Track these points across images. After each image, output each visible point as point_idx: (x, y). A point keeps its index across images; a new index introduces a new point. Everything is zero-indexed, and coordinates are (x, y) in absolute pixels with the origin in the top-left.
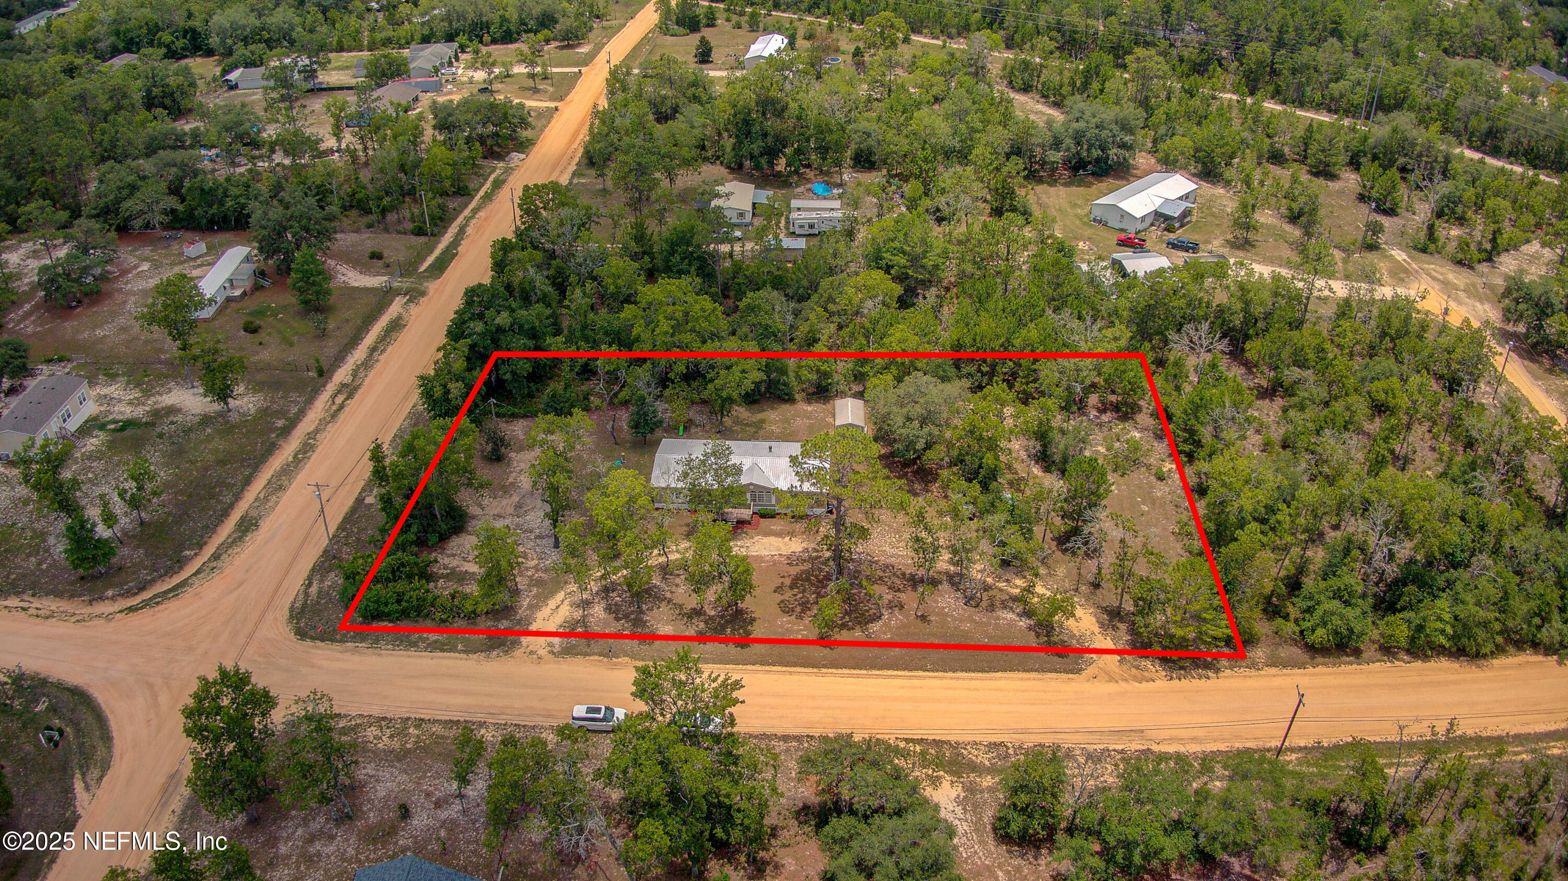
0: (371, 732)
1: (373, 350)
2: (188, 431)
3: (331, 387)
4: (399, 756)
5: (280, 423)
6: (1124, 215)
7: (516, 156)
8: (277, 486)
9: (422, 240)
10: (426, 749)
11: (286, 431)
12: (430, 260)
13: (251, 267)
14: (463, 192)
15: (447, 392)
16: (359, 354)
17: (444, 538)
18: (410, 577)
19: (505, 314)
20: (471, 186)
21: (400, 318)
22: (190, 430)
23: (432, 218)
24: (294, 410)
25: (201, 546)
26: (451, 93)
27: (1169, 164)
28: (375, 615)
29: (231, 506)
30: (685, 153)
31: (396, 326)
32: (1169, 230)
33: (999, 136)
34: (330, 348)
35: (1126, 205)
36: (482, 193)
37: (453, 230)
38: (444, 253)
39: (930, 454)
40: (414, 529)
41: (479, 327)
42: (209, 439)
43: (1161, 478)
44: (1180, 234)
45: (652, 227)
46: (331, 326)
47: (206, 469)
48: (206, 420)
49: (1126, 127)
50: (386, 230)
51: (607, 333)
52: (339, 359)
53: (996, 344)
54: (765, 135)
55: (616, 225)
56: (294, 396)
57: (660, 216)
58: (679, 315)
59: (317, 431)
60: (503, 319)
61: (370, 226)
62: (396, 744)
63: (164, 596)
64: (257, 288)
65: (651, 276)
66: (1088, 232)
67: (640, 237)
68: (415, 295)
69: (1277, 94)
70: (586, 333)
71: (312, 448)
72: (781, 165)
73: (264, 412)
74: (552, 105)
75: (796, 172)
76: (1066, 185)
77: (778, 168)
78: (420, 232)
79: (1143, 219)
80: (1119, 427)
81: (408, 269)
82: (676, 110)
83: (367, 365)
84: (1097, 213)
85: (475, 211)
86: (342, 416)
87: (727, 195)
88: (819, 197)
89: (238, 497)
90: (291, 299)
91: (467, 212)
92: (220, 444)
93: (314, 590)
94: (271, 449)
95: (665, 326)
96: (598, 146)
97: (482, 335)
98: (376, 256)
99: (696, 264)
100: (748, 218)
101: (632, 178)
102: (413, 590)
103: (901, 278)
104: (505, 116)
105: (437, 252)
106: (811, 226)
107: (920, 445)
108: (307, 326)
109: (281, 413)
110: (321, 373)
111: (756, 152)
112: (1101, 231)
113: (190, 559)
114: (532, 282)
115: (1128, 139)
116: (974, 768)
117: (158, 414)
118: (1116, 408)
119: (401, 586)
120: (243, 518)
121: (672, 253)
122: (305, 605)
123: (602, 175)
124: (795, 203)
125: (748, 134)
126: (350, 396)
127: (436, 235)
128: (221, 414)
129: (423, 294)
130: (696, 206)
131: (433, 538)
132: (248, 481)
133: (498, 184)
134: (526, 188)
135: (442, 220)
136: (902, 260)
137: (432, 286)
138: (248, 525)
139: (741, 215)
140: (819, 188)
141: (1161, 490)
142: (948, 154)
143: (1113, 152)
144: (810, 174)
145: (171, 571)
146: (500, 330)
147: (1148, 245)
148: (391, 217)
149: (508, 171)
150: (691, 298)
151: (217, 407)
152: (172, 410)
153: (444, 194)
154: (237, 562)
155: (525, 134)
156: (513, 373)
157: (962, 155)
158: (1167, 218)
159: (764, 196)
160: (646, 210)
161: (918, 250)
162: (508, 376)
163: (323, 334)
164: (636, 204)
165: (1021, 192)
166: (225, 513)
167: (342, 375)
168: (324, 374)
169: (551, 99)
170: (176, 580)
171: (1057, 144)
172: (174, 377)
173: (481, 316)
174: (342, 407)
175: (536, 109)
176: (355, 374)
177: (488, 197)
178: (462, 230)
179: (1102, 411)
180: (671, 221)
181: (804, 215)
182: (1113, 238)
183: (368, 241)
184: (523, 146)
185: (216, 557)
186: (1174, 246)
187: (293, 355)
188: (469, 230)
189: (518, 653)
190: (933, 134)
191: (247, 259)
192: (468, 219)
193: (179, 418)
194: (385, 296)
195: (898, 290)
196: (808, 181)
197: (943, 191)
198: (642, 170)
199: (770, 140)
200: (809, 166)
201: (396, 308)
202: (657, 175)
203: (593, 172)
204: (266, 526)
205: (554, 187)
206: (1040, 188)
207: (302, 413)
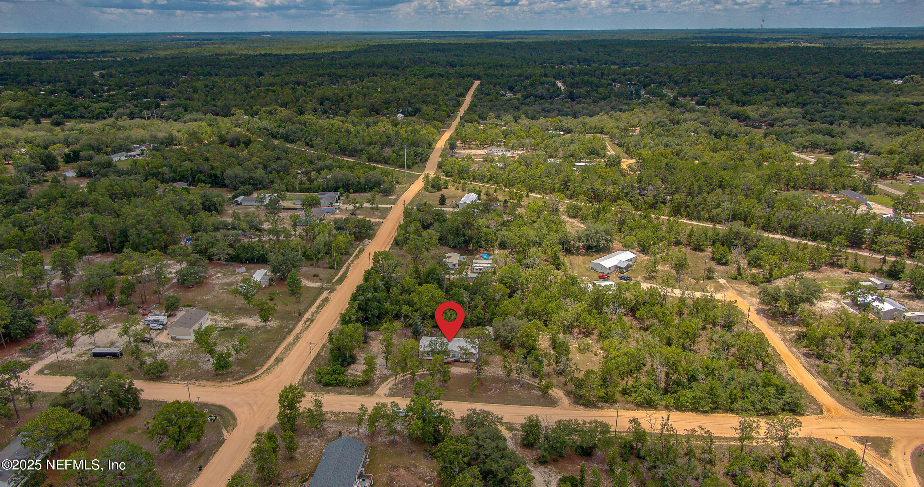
0: (328, 415)
1: (318, 308)
2: (251, 331)
3: (303, 320)
4: (338, 422)
5: (287, 330)
6: (602, 267)
7: (367, 241)
8: (289, 348)
9: (333, 271)
10: (345, 420)
11: (289, 333)
12: (336, 278)
13: (268, 278)
14: (348, 254)
15: (351, 318)
16: (313, 309)
17: (349, 364)
18: (339, 374)
19: (370, 294)
20: (350, 251)
21: (327, 298)
22: (252, 331)
23: (337, 263)
24: (291, 326)
25: (262, 366)
26: (338, 214)
27: (627, 247)
28: (328, 384)
29: (272, 355)
30: (434, 241)
31: (326, 300)
32: (622, 272)
33: (555, 237)
34: (302, 307)
35: (603, 263)
36: (354, 254)
37: (344, 267)
38: (341, 276)
39: (513, 342)
40: (340, 360)
41: (362, 298)
42: (260, 334)
43: (596, 355)
44: (626, 274)
45: (421, 268)
46: (302, 299)
47: (260, 343)
48: (257, 328)
49: (607, 233)
50: (319, 267)
51: (405, 302)
52: (306, 310)
53: (541, 309)
54: (464, 235)
55: (407, 267)
56: (290, 322)
57: (424, 264)
58: (430, 295)
59: (300, 333)
60: (370, 296)
61: (312, 265)
62: (336, 419)
63: (251, 380)
64: (270, 285)
65: (420, 284)
66: (588, 273)
67: (416, 271)
68: (332, 290)
69: (689, 216)
70: (397, 302)
71: (300, 338)
72: (471, 247)
73: (280, 327)
74: (381, 221)
75: (476, 250)
76: (582, 256)
77: (470, 248)
78: (332, 268)
79: (610, 268)
80: (584, 339)
81: (329, 281)
82: (431, 224)
83: (317, 312)
84: (592, 266)
85: (352, 261)
86: (309, 328)
87: (449, 257)
88: (484, 259)
89: (274, 352)
90: (285, 289)
91: (349, 261)
92: (264, 336)
93: (306, 378)
94: (284, 338)
95: (425, 299)
96: (400, 238)
97: (362, 301)
98: (316, 276)
99: (437, 281)
100: (457, 266)
101: (414, 250)
102: (341, 378)
103: (510, 287)
104: (364, 225)
105: (339, 275)
106: (480, 270)
107: (509, 339)
108: (293, 299)
109: (287, 327)
110: (300, 315)
111: (461, 242)
112: (593, 273)
113: (258, 370)
114: (378, 285)
115: (609, 237)
116: (517, 430)
117: (237, 326)
118: (584, 333)
119: (336, 376)
120: (277, 358)
121: (428, 277)
122: (303, 382)
123: (402, 249)
124: (474, 261)
125: (458, 235)
126: (312, 322)
127: (339, 269)
128: (263, 326)
129: (335, 290)
130: (437, 261)
131: (346, 364)
132: (277, 347)
133: (361, 251)
134: (375, 253)
135: (340, 264)
136: (510, 281)
137: (338, 287)
138: (279, 360)
139: (454, 265)
140: (485, 256)
141: (595, 359)
142: (534, 243)
143: (602, 243)
144: (482, 250)
145: (252, 373)
146: (369, 300)
147: (611, 278)
148: (320, 262)
149: (365, 246)
150: (434, 290)
151: (263, 324)
152: (243, 325)
153: (342, 254)
154: (277, 370)
155: (371, 232)
156: (372, 315)
157: (539, 244)
158: (620, 268)
159: (464, 258)
160: (419, 262)
161: (516, 277)
162: (370, 316)
163: (299, 302)
164: (415, 259)
165: (562, 258)
166: (270, 357)
167: (307, 315)
168: (301, 315)
169: (380, 218)
170: (253, 376)
171: (579, 240)
172: (242, 314)
173: (362, 295)
174: (309, 326)
175: (374, 222)
176: (312, 315)
177: (357, 256)
178: (348, 268)
179: (578, 334)
180: (428, 266)
181: (478, 265)
182: (597, 276)
183: (312, 270)
184: (371, 237)
185: (269, 369)
186: (621, 278)
187: (288, 309)
188: (351, 268)
189: (374, 395)
190: (528, 236)
191: (266, 274)
192: (350, 264)
193: (247, 327)
194: (320, 291)
195: (508, 291)
196: (481, 253)
197: (530, 257)
198: (417, 247)
199: (466, 238)
200: (481, 247)
201: (325, 294)
202: (423, 250)
203: (398, 248)
204: (286, 361)
205: (385, 253)
206: (572, 257)
207: (294, 328)
